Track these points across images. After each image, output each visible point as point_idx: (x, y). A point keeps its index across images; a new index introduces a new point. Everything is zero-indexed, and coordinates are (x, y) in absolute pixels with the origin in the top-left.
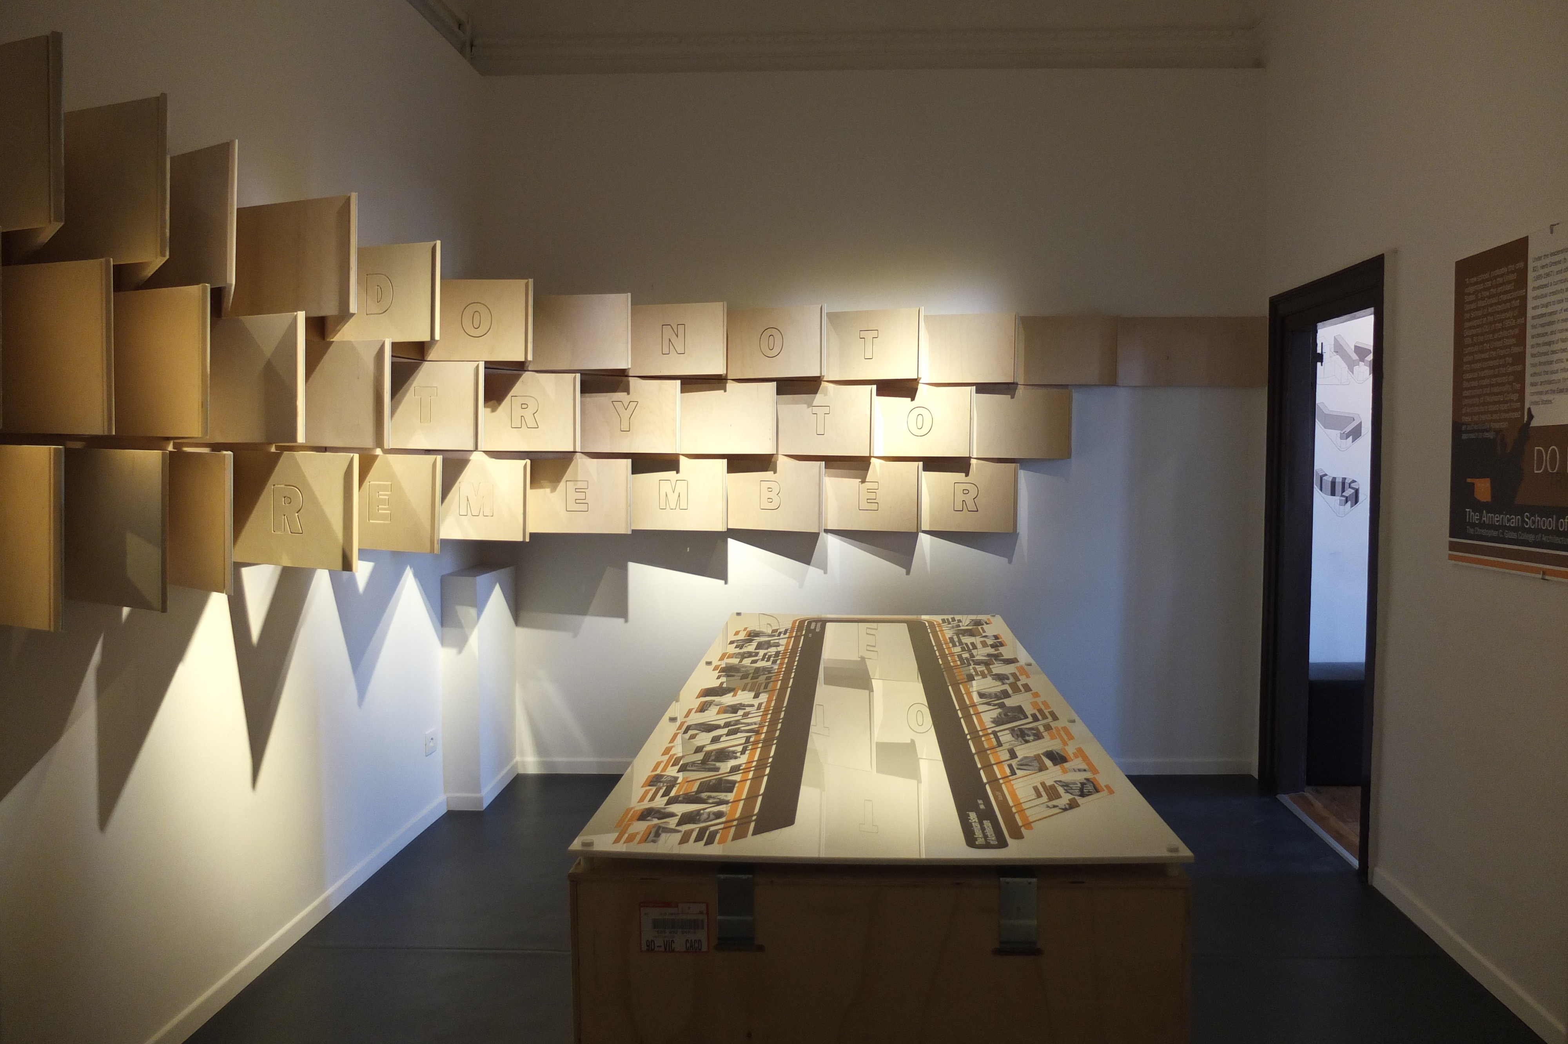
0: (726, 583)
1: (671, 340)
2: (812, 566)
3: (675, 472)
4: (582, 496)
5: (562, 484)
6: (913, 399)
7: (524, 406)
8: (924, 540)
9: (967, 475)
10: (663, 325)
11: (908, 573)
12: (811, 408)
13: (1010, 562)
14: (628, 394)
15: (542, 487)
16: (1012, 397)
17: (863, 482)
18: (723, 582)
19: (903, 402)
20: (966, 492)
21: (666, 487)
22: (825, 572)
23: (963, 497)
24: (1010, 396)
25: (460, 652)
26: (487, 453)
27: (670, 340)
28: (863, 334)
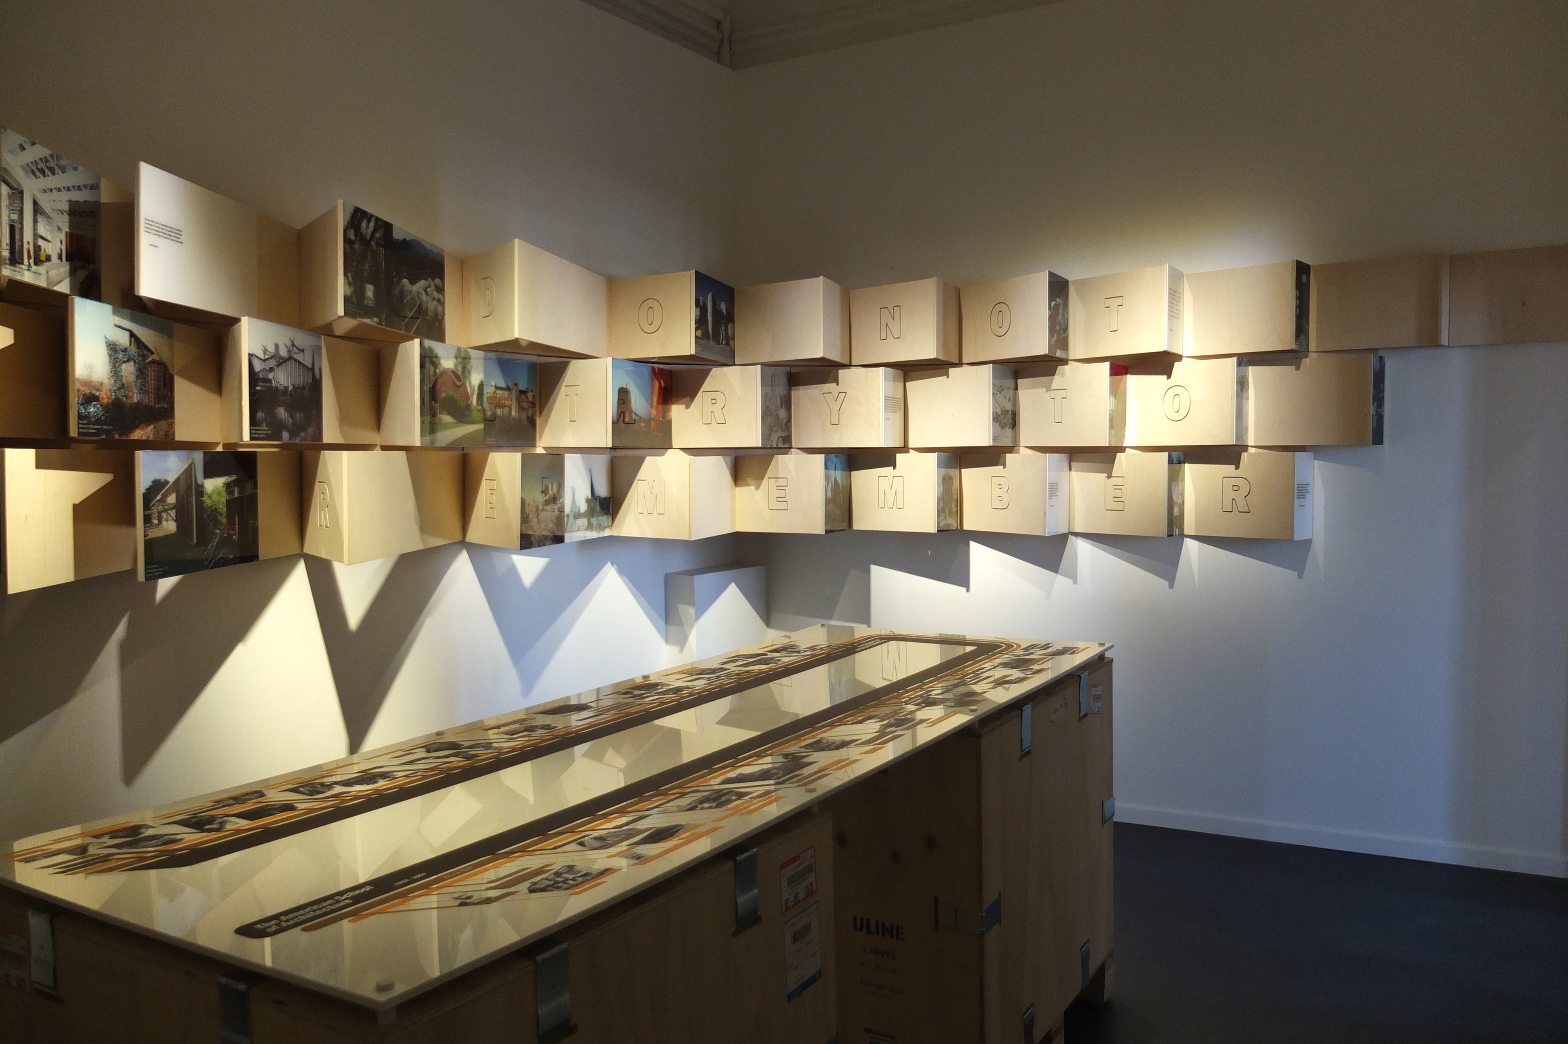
0: (968, 590)
1: (889, 324)
2: (1060, 574)
3: (892, 468)
4: (782, 493)
5: (765, 481)
6: (1169, 377)
7: (714, 401)
8: (1191, 547)
9: (1237, 468)
10: (881, 308)
11: (1171, 586)
12: (1049, 392)
13: (1300, 576)
14: (838, 384)
15: (747, 485)
16: (1298, 369)
17: (1109, 477)
18: (964, 589)
19: (1157, 381)
20: (1236, 488)
21: (885, 484)
22: (1075, 582)
23: (1233, 495)
24: (1294, 367)
25: (681, 650)
26: (685, 450)
27: (887, 324)
28: (1109, 302)
